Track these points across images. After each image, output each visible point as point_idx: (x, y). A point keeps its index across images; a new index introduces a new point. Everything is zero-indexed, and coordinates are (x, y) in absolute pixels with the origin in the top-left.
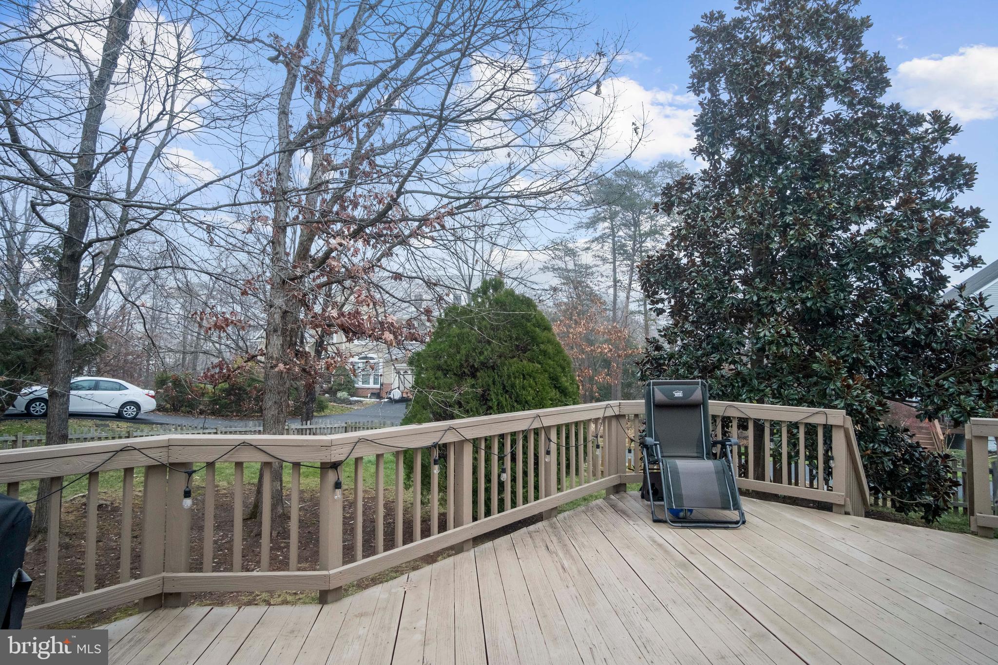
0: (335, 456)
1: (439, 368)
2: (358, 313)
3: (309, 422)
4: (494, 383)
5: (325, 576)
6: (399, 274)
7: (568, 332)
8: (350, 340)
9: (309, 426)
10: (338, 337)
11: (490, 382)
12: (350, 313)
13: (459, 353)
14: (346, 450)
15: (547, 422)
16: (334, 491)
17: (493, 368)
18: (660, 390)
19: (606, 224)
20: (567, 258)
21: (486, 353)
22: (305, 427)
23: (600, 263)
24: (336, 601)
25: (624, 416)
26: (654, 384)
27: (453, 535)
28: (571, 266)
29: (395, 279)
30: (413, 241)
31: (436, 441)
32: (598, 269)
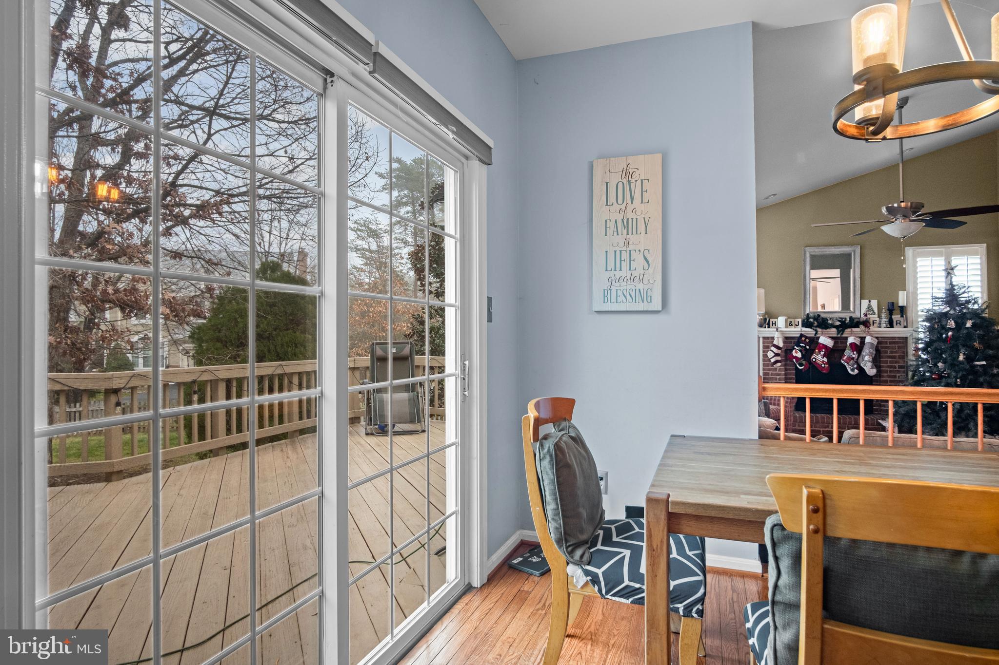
0: (115, 385)
1: (219, 340)
2: (134, 290)
3: (78, 405)
4: (269, 351)
5: (110, 463)
6: (179, 253)
7: (368, 311)
8: (126, 316)
9: (78, 408)
10: (112, 315)
11: (266, 350)
12: (125, 290)
13: (237, 326)
14: (124, 381)
15: (288, 370)
16: (115, 409)
17: (268, 338)
18: (381, 349)
19: (409, 208)
20: (371, 239)
21: (262, 326)
22: (73, 409)
23: (402, 245)
24: (118, 480)
25: (358, 368)
26: (377, 344)
27: (209, 444)
28: (374, 247)
29: (175, 258)
30: (191, 221)
31: (195, 378)
32: (400, 251)
